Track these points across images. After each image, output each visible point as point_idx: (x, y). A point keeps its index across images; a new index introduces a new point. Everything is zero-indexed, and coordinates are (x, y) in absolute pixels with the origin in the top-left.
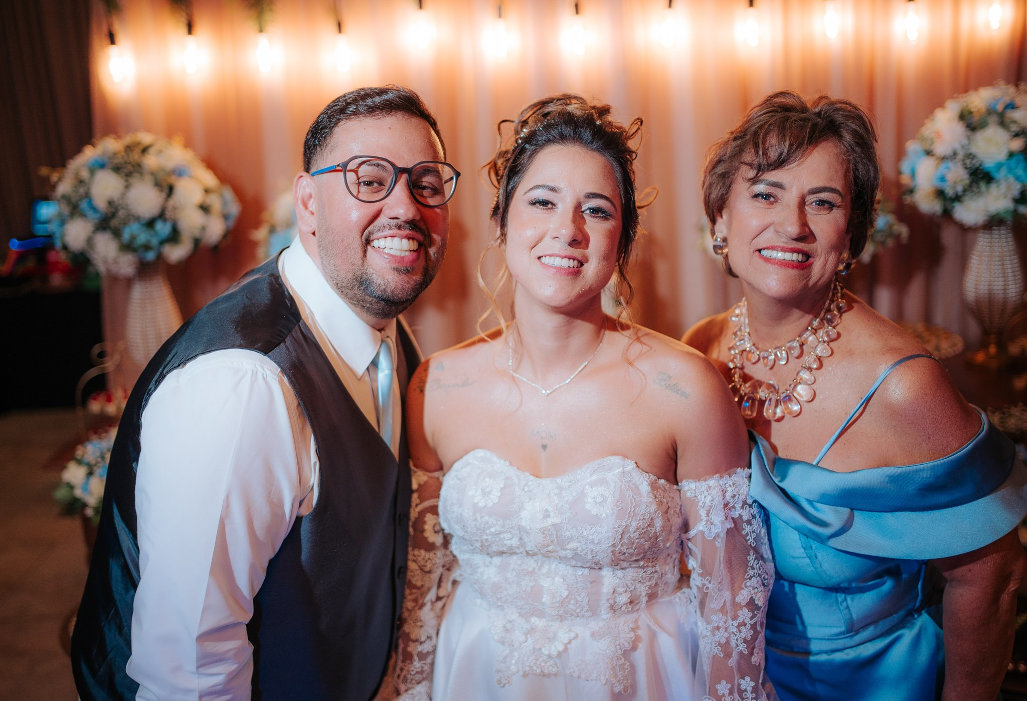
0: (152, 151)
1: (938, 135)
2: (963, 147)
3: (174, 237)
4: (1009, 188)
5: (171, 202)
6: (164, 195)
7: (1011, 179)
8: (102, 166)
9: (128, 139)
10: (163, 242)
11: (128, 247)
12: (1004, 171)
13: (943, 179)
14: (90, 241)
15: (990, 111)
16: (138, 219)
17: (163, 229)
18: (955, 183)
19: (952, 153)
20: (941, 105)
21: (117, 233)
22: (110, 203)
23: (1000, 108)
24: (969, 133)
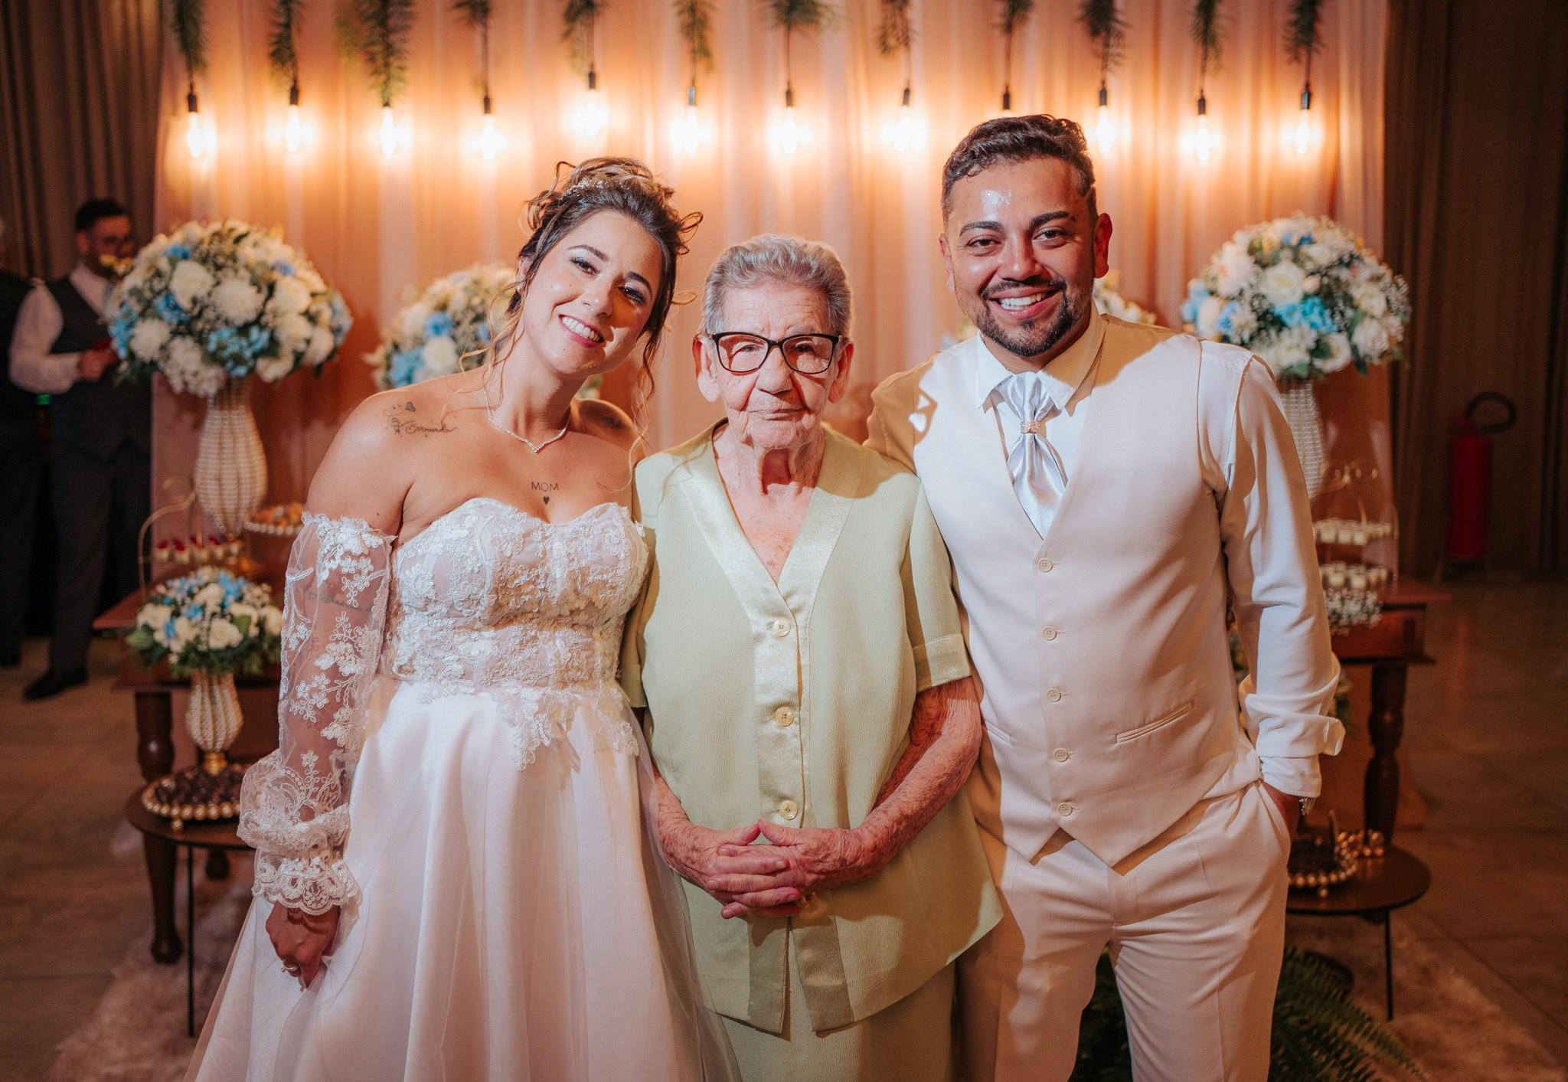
0: (246, 243)
1: (1223, 269)
2: (1251, 286)
3: (272, 349)
4: (1302, 336)
5: (270, 306)
6: (263, 296)
7: (1305, 325)
8: (185, 257)
9: (215, 226)
10: (256, 356)
11: (213, 358)
12: (1297, 316)
13: (1227, 323)
14: (163, 348)
15: (1282, 247)
16: (227, 322)
17: (259, 338)
18: (1242, 327)
19: (1237, 294)
20: (1227, 236)
21: (201, 340)
22: (194, 301)
23: (1294, 241)
24: (1258, 268)
